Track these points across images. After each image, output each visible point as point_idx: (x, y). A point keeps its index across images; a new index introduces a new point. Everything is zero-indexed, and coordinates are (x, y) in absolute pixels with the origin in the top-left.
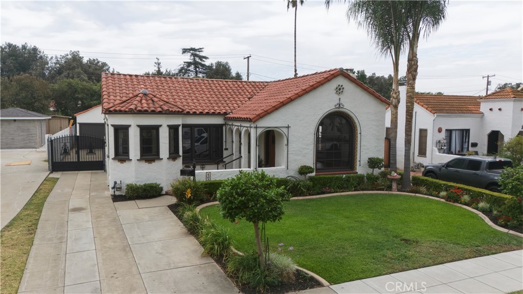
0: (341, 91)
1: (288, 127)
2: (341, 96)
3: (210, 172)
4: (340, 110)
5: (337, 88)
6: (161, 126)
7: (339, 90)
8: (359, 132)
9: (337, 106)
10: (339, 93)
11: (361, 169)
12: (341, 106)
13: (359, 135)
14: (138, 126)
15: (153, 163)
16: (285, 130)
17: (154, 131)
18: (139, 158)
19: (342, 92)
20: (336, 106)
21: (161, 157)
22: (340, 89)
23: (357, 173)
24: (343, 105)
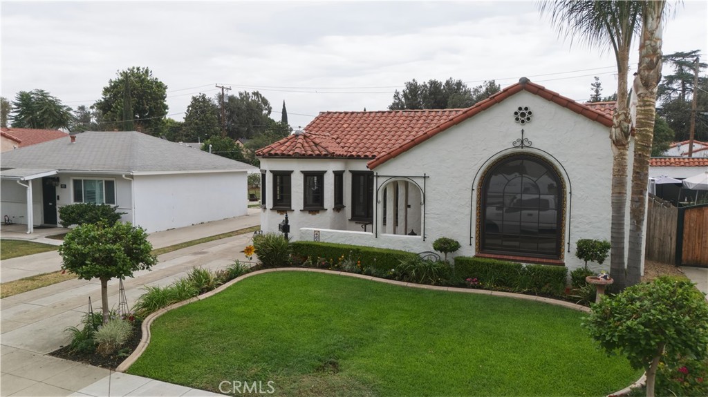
0: (526, 117)
1: (425, 177)
2: (527, 127)
3: (319, 231)
4: (525, 150)
5: (517, 113)
6: (292, 172)
7: (523, 116)
8: (568, 190)
9: (518, 144)
10: (522, 121)
11: (571, 262)
12: (526, 144)
13: (568, 196)
14: (272, 172)
15: (285, 214)
16: (420, 182)
17: (286, 178)
18: (272, 207)
19: (528, 119)
20: (514, 143)
21: (292, 209)
23: (563, 264)
24: (530, 143)
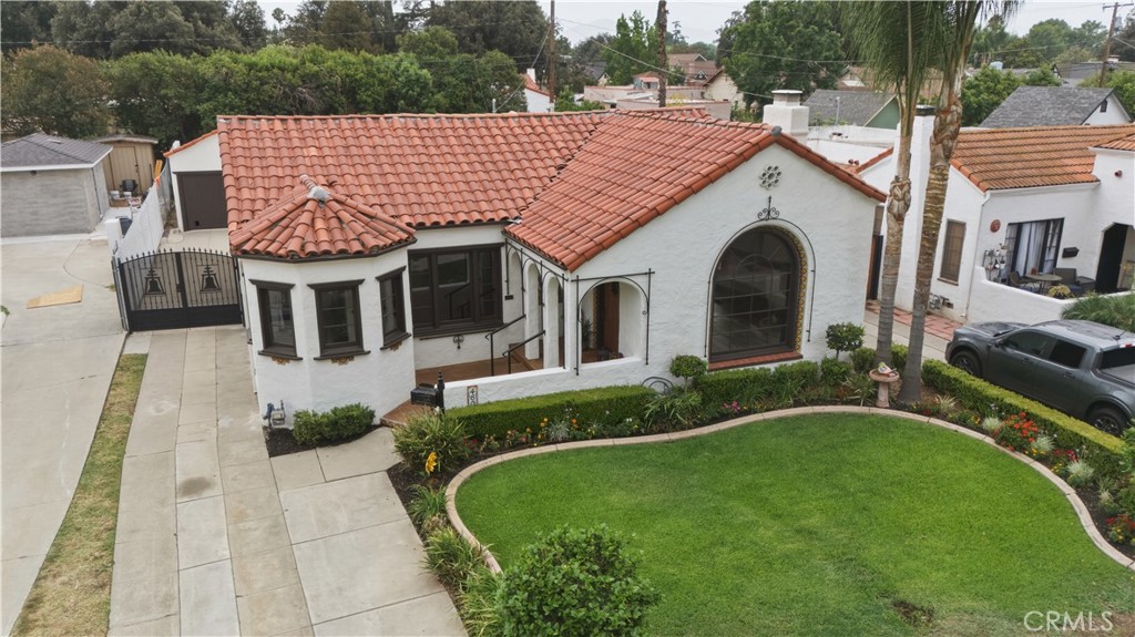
0: (774, 179)
1: (650, 273)
2: (773, 192)
3: (476, 386)
4: (771, 222)
5: (764, 175)
6: (361, 282)
8: (810, 267)
9: (764, 216)
10: (770, 185)
11: (812, 349)
12: (773, 214)
13: (810, 276)
14: (311, 286)
15: (350, 363)
16: (642, 281)
17: (348, 294)
18: (318, 355)
19: (776, 181)
20: (759, 215)
21: (366, 348)
22: (771, 176)
23: (801, 357)
24: (777, 213)
